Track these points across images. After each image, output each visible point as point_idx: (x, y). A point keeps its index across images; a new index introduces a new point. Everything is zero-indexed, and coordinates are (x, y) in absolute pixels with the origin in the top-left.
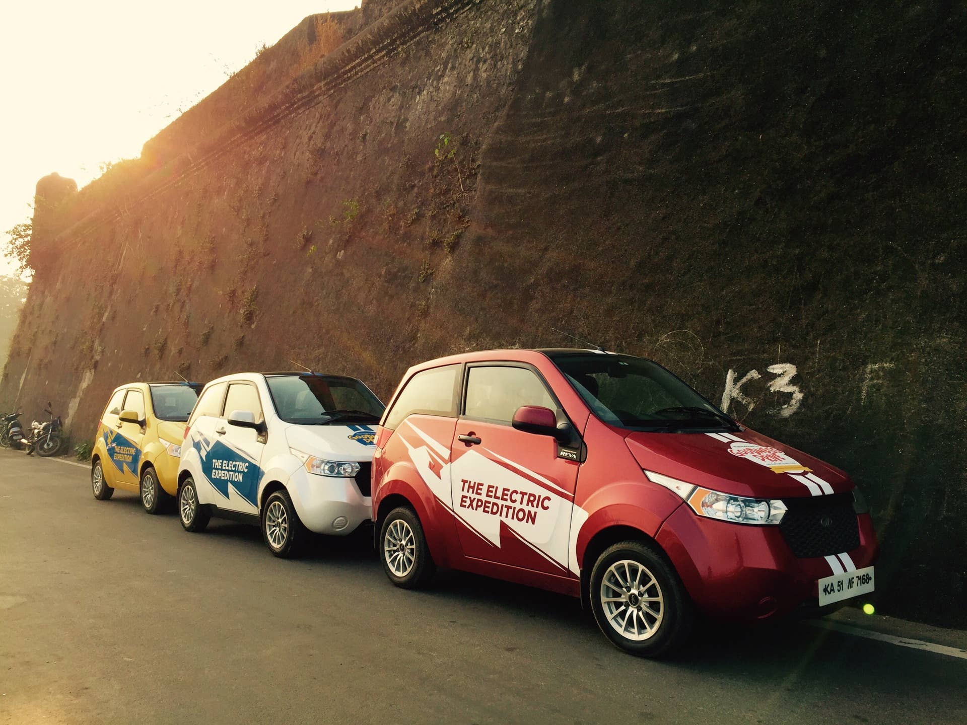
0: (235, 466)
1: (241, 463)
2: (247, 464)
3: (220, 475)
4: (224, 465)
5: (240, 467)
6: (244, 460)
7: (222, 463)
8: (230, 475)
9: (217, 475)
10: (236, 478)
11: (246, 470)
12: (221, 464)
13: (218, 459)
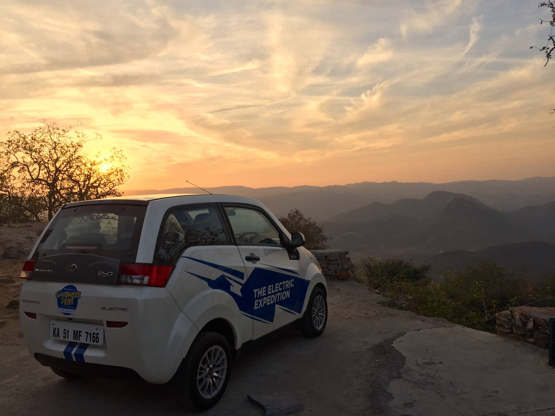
0: (282, 286)
1: (287, 281)
2: (293, 280)
3: (264, 303)
4: (269, 289)
5: (287, 285)
6: (289, 278)
7: (267, 290)
8: (277, 296)
9: (261, 304)
10: (284, 297)
11: (292, 286)
12: (265, 291)
13: (260, 287)
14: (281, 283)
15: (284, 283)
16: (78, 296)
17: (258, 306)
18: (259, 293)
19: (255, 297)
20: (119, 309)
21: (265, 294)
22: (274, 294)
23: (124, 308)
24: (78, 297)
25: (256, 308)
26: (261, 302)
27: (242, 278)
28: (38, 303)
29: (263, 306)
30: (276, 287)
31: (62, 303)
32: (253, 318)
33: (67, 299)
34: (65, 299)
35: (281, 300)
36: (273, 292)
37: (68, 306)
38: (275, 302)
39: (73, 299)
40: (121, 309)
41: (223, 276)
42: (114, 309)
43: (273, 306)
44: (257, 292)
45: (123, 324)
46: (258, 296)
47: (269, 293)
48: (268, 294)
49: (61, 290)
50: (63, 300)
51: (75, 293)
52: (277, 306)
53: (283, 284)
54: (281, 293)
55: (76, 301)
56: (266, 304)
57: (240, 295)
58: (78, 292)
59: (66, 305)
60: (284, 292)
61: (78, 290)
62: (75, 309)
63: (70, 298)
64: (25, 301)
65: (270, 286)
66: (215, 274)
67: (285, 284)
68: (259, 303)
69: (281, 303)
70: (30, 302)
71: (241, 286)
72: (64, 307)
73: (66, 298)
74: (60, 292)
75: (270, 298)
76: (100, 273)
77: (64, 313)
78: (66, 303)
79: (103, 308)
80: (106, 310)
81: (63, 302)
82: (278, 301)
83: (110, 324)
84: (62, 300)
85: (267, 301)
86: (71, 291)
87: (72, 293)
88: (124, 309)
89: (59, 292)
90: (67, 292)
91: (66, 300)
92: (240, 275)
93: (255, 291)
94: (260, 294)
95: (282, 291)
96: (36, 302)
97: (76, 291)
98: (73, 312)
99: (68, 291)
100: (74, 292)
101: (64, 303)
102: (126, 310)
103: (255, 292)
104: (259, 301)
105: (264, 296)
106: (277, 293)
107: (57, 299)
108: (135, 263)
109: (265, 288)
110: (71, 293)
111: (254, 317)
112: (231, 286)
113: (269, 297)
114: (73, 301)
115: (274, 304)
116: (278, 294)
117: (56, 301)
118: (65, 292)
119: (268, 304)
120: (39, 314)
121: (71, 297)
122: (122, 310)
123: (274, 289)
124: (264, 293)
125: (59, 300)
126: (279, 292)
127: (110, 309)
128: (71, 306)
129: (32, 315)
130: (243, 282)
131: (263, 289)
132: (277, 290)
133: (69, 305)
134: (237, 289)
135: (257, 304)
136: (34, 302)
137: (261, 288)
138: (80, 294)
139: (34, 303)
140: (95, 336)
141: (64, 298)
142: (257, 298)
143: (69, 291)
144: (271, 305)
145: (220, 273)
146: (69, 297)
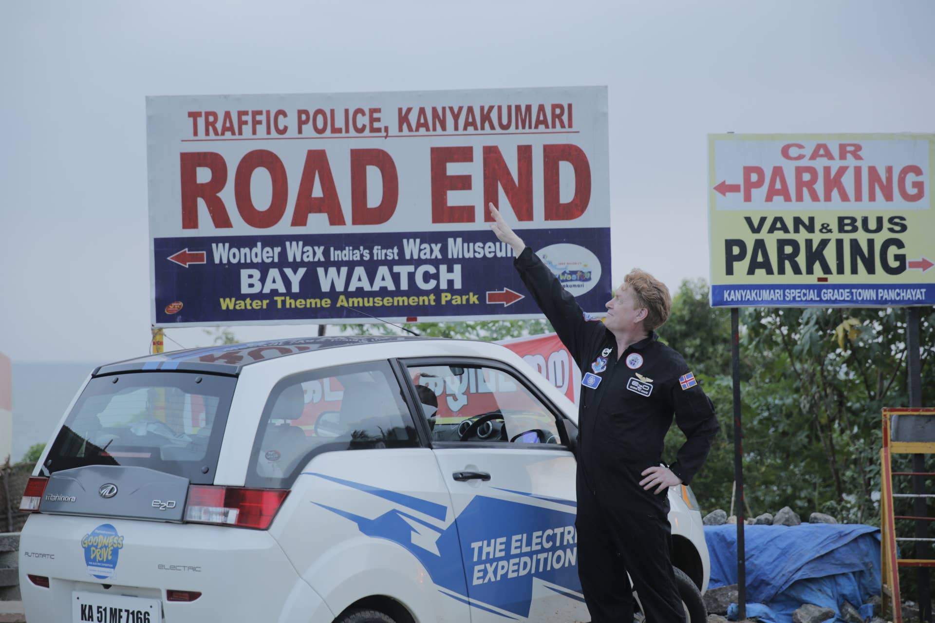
14: (549, 532)
15: (558, 531)
16: (120, 544)
17: (484, 577)
18: (486, 550)
19: (475, 559)
20: (186, 568)
21: (503, 554)
22: (530, 554)
23: (196, 566)
24: (119, 546)
25: (476, 582)
26: (491, 569)
27: (442, 517)
28: (52, 557)
29: (499, 578)
30: (535, 541)
31: (92, 557)
32: (469, 603)
33: (101, 548)
34: (98, 550)
35: (549, 568)
36: (526, 549)
37: (102, 562)
38: (533, 571)
39: (111, 550)
40: (189, 568)
41: (394, 512)
42: (177, 568)
43: (527, 580)
44: (481, 549)
45: (193, 596)
46: (484, 557)
47: (514, 551)
48: (512, 554)
49: (90, 533)
50: (94, 551)
51: (113, 539)
52: (538, 584)
53: (555, 535)
54: (550, 553)
55: (115, 552)
56: (504, 576)
57: (437, 552)
58: (119, 537)
59: (99, 560)
60: (560, 552)
61: (118, 534)
62: (114, 567)
63: (106, 547)
64: (28, 554)
65: (515, 538)
66: (377, 509)
67: (562, 534)
68: (485, 571)
69: (549, 575)
70: (37, 555)
71: (438, 535)
72: (96, 564)
73: (99, 547)
74: (89, 536)
75: (518, 564)
76: (155, 502)
77: (95, 576)
78: (99, 558)
79: (161, 567)
80: (166, 569)
81: (94, 555)
82: (541, 570)
83: (173, 595)
84: (92, 552)
85: (510, 569)
86: (108, 536)
87: (109, 538)
88: (194, 569)
89: (87, 536)
90: (101, 537)
91: (99, 552)
92: (439, 511)
93: (475, 545)
94: (488, 554)
95: (554, 549)
96: (48, 555)
97: (116, 535)
98: (110, 573)
99: (102, 534)
100: (114, 536)
101: (95, 557)
102: (197, 569)
103: (474, 548)
104: (485, 567)
105: (501, 559)
106: (537, 552)
107: (84, 549)
108: (212, 485)
109: (504, 540)
110: (107, 538)
111: (472, 600)
112: (412, 532)
113: (512, 561)
114: (110, 553)
115: (529, 576)
116: (542, 556)
117: (82, 552)
118: (98, 536)
119: (511, 575)
120: (54, 578)
121: (108, 546)
122: (192, 570)
123: (529, 543)
124: (501, 551)
125: (88, 550)
126: (543, 550)
127: (173, 568)
128: (108, 562)
129: (41, 581)
130: (444, 525)
131: (498, 544)
132: (539, 547)
133: (105, 560)
134: (427, 540)
135: (481, 574)
136: (44, 555)
137: (493, 541)
138: (122, 541)
139: (44, 557)
140: (142, 617)
141: (96, 547)
142: (480, 562)
143: (104, 535)
144: (518, 578)
145: (389, 506)
146: (103, 545)
